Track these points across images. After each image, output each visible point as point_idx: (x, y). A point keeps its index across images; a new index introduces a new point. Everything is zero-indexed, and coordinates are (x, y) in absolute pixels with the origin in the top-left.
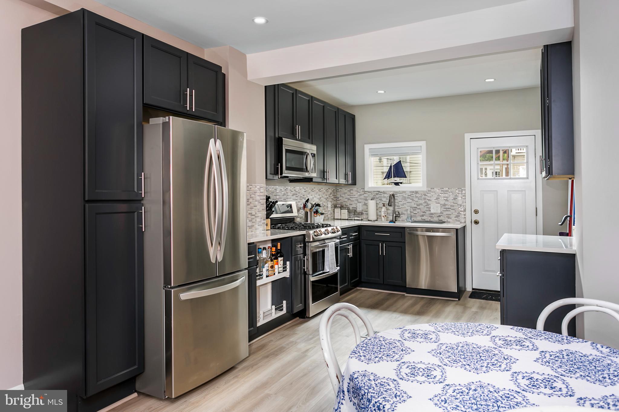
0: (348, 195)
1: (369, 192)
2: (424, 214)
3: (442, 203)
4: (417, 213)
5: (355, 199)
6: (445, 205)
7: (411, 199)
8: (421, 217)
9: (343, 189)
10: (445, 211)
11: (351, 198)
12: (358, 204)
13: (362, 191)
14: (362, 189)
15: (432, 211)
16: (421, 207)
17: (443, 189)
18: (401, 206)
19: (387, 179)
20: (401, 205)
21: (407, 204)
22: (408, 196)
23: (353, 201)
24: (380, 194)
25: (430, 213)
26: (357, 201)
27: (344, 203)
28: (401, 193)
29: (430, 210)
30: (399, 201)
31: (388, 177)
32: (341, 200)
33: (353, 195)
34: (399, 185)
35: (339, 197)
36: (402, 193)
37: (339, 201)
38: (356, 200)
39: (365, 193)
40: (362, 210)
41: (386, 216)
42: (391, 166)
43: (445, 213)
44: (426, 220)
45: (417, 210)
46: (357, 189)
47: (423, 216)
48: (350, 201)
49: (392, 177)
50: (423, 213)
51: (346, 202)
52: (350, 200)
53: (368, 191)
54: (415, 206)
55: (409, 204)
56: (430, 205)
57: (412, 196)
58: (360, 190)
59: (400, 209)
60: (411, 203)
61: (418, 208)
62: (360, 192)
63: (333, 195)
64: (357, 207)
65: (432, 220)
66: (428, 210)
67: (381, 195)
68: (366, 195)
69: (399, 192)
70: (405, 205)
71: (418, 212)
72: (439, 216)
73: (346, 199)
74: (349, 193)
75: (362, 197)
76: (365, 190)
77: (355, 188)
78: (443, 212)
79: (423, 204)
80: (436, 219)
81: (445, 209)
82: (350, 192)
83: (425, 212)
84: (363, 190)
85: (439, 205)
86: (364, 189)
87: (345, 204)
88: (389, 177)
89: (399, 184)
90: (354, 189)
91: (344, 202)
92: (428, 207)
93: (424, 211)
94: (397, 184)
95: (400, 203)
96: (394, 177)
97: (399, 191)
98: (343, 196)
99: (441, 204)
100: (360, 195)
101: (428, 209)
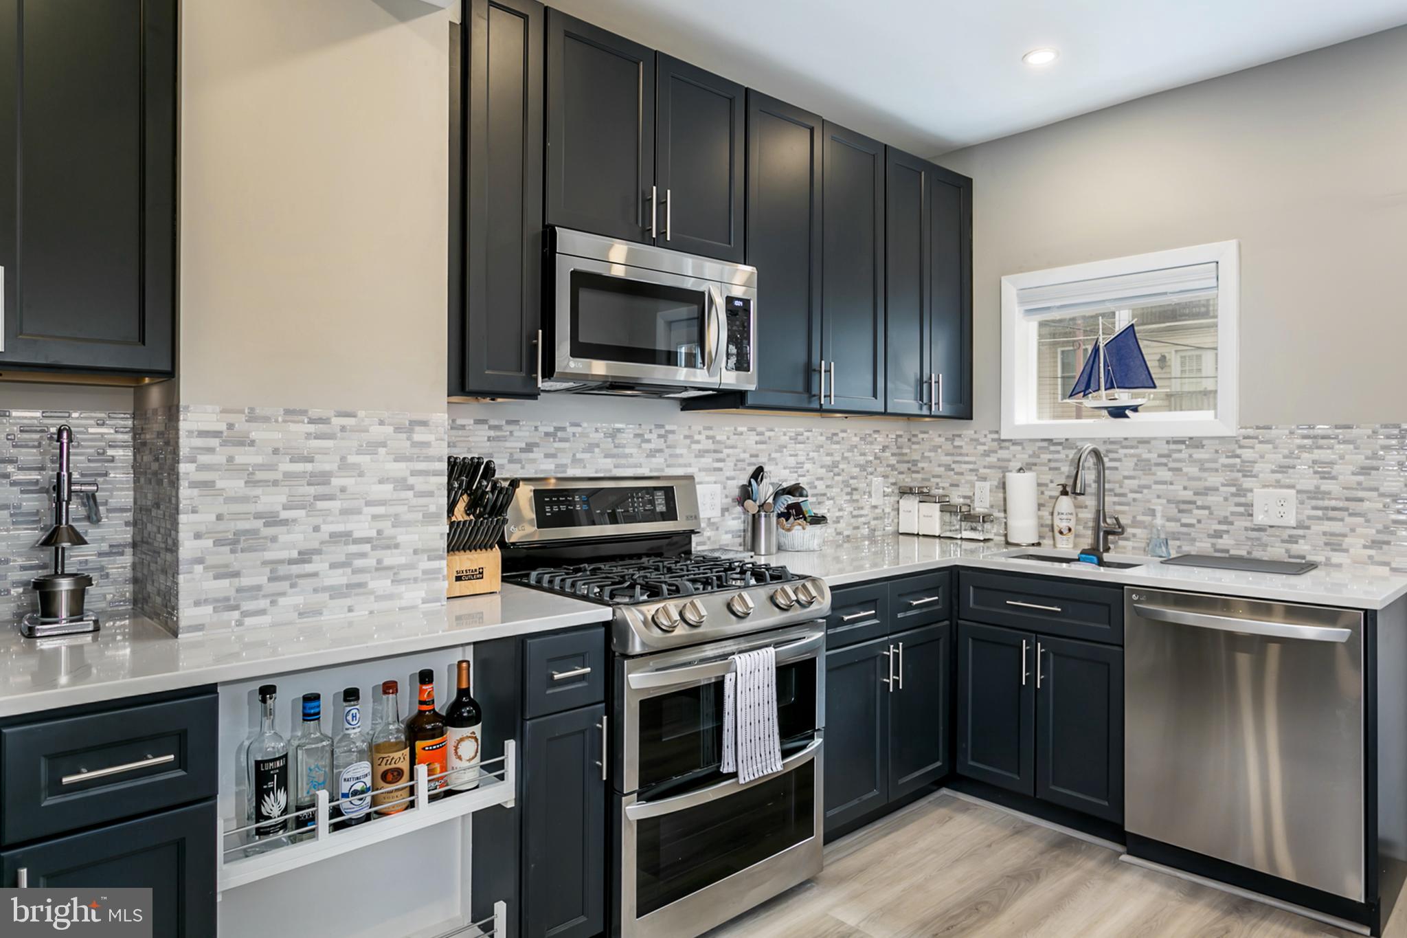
0: (947, 455)
1: (1013, 444)
2: (1224, 527)
3: (1309, 483)
4: (1194, 521)
5: (971, 466)
6: (1316, 494)
7: (1170, 470)
8: (1214, 540)
9: (931, 432)
10: (1319, 518)
11: (954, 462)
12: (978, 484)
13: (993, 440)
14: (991, 432)
15: (1260, 518)
16: (1211, 499)
17: (1311, 427)
18: (1131, 496)
19: (1082, 394)
20: (1132, 491)
21: (1154, 487)
22: (1160, 456)
23: (962, 474)
24: (1052, 448)
25: (1248, 524)
26: (976, 475)
27: (932, 480)
28: (1132, 447)
29: (1251, 515)
30: (1126, 478)
31: (1083, 389)
32: (923, 469)
33: (961, 455)
34: (1127, 417)
35: (917, 461)
36: (1137, 448)
37: (918, 472)
38: (971, 470)
39: (1001, 448)
40: (992, 507)
41: (1070, 530)
42: (1096, 350)
43: (1317, 528)
44: (1232, 552)
45: (1196, 512)
46: (975, 432)
47: (1218, 535)
48: (952, 473)
49: (1099, 389)
50: (1220, 523)
51: (939, 476)
52: (953, 470)
53: (1011, 440)
54: (1188, 495)
55: (1164, 487)
56: (1249, 494)
57: (1175, 456)
58: (986, 436)
59: (1128, 504)
60: (1171, 484)
61: (1199, 503)
62: (984, 444)
63: (893, 455)
64: (974, 494)
65: (1258, 554)
66: (1241, 514)
67: (1058, 452)
68: (1003, 454)
69: (1125, 443)
70: (1145, 491)
71: (1199, 521)
72: (1293, 540)
73: (939, 466)
74: (948, 446)
75: (992, 459)
76: (1003, 437)
77: (967, 430)
78: (1307, 523)
79: (1222, 489)
80: (1277, 552)
81: (1320, 513)
82: (952, 444)
83: (1231, 519)
84: (996, 436)
85: (1293, 492)
86: (997, 432)
87: (937, 484)
88: (1088, 386)
89: (1127, 412)
90: (965, 432)
91: (934, 477)
92: (1242, 500)
93: (1226, 517)
94: (1118, 413)
95: (1126, 481)
96: (1106, 390)
97: (1126, 439)
98: (929, 457)
99: (1299, 492)
100: (986, 454)
101: (1241, 509)
